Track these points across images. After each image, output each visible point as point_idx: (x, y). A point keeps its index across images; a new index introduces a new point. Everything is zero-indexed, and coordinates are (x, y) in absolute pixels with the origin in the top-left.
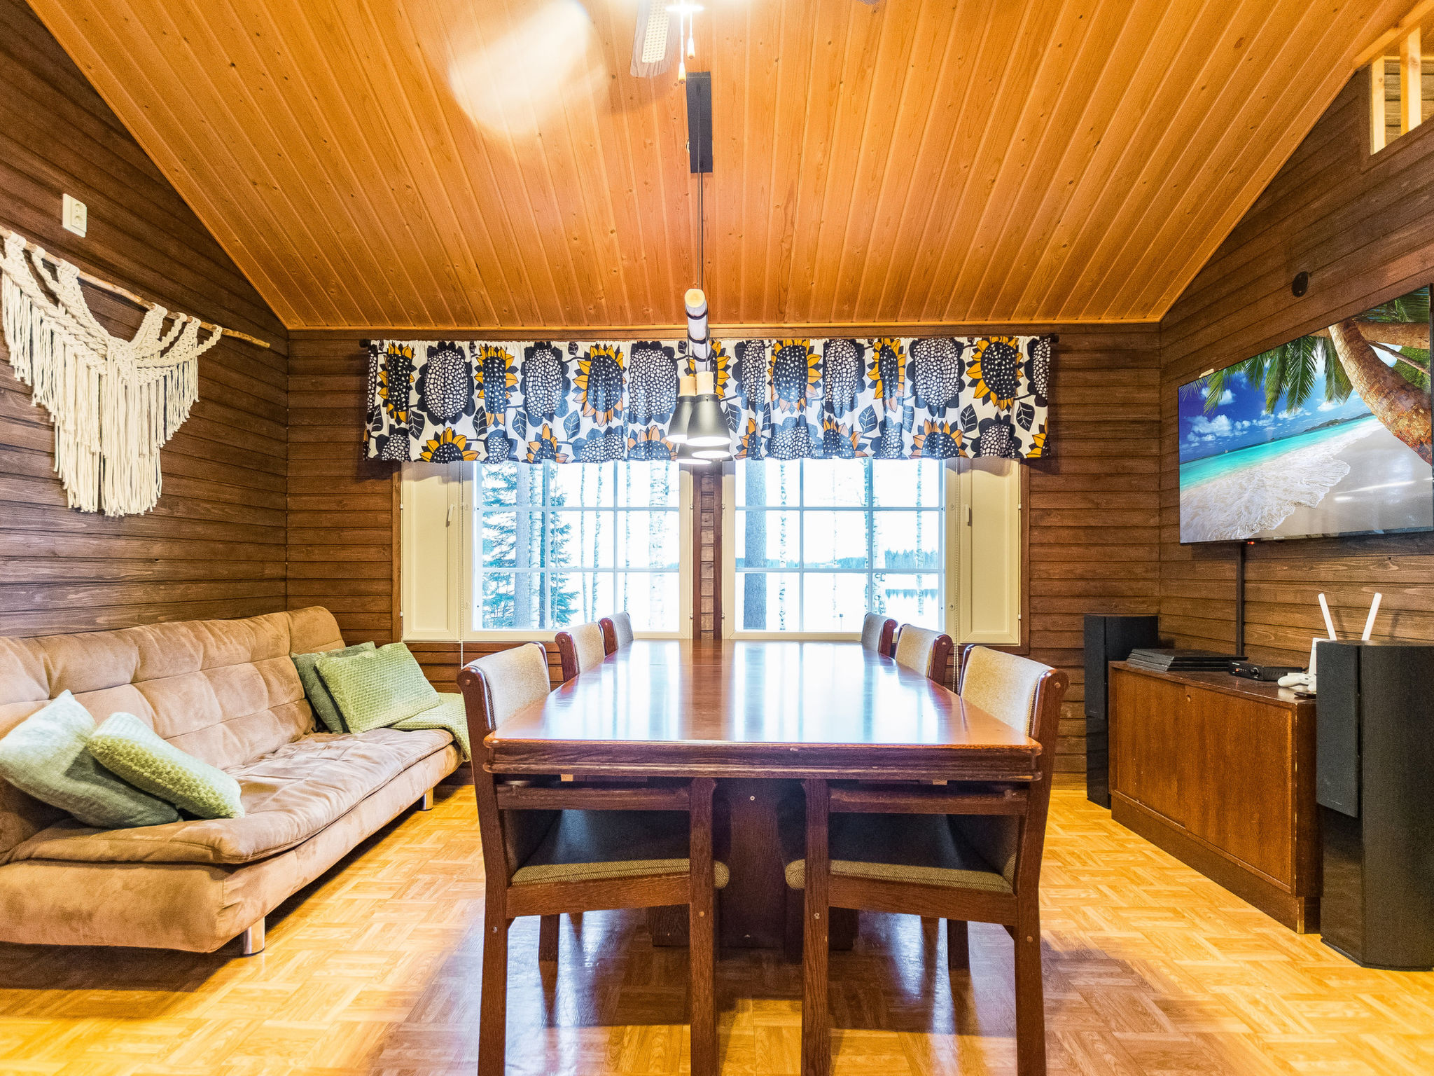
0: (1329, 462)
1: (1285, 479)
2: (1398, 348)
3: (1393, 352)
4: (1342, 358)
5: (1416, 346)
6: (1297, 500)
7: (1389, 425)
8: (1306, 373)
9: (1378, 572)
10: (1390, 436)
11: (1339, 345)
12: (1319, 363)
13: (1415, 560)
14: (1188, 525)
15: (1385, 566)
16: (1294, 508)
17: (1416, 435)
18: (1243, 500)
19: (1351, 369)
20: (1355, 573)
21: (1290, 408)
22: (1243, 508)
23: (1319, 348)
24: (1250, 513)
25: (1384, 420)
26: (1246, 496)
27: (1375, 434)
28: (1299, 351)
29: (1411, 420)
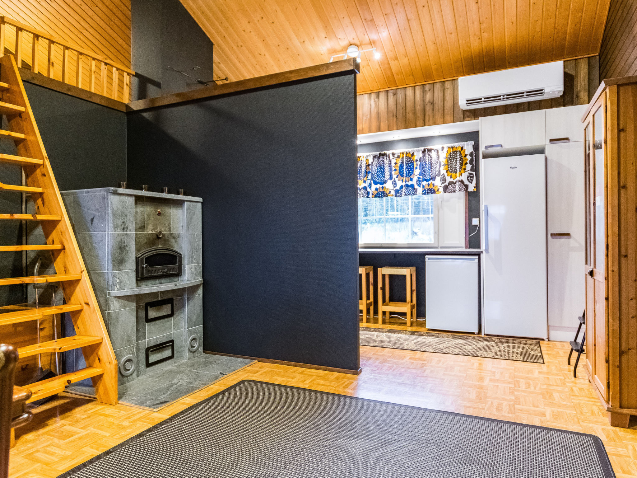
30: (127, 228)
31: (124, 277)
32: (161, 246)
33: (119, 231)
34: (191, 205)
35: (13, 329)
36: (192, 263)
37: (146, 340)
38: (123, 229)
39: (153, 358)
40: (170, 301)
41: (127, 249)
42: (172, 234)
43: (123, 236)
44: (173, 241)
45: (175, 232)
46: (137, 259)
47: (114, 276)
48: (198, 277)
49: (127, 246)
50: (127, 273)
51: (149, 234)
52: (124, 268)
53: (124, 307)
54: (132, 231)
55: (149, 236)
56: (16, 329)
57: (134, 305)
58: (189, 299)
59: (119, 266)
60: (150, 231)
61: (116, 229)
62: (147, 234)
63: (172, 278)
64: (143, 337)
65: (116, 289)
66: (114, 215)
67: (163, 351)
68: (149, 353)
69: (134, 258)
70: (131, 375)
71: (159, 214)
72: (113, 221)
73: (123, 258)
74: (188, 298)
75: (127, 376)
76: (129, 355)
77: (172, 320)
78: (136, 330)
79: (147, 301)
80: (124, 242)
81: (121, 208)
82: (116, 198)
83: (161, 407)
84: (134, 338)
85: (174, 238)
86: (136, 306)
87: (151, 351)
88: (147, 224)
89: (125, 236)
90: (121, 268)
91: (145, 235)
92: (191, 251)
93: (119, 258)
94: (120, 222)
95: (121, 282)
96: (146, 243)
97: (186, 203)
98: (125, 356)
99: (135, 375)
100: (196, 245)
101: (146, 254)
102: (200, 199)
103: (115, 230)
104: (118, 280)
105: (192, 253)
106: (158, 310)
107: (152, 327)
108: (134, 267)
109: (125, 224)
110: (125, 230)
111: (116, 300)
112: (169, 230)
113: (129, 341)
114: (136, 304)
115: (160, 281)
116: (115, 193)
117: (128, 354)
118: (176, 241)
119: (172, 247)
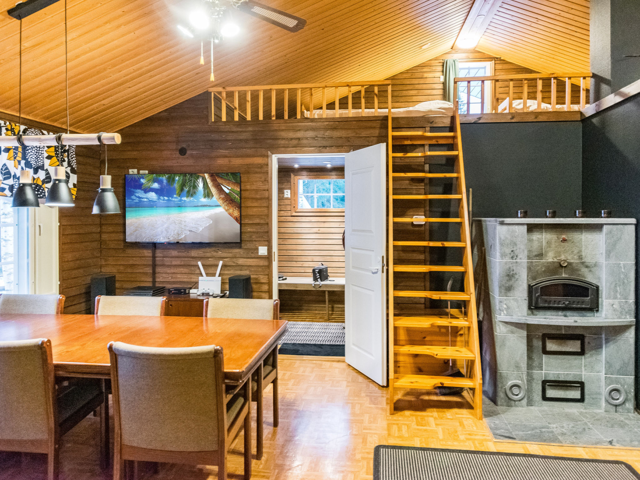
0: (204, 218)
1: (185, 222)
2: (230, 188)
3: (228, 189)
4: (210, 185)
5: (235, 189)
6: (190, 229)
7: (226, 210)
8: (195, 187)
9: (215, 254)
10: (226, 214)
11: (208, 180)
12: (201, 185)
13: (227, 250)
14: (131, 234)
15: (217, 252)
16: (189, 232)
17: (235, 215)
18: (164, 227)
19: (213, 190)
20: (206, 254)
21: (187, 197)
22: (164, 230)
23: (201, 180)
24: (168, 232)
25: (225, 209)
26: (166, 226)
27: (221, 212)
28: (192, 177)
29: (233, 210)
30: (517, 256)
31: (513, 304)
32: (567, 276)
33: (507, 259)
34: (615, 229)
35: (438, 330)
36: (615, 298)
37: (543, 372)
38: (512, 257)
39: (551, 393)
40: (580, 338)
41: (517, 277)
42: (583, 263)
43: (512, 264)
44: (584, 270)
45: (588, 260)
46: (530, 288)
47: (501, 302)
48: (626, 315)
49: (516, 274)
50: (516, 300)
51: (548, 263)
52: (511, 295)
53: (512, 332)
54: (523, 260)
55: (549, 264)
56: (440, 330)
57: (524, 333)
58: (607, 341)
59: (506, 293)
60: (550, 258)
61: (504, 258)
62: (545, 262)
63: (584, 313)
64: (538, 367)
65: (502, 314)
66: (502, 244)
67: (567, 390)
68: (547, 387)
69: (525, 286)
70: (520, 400)
71: (564, 240)
72: (501, 249)
73: (512, 286)
74: (606, 339)
75: (515, 401)
76: (518, 381)
77: (583, 360)
78: (526, 358)
79: (544, 332)
80: (513, 270)
81: (509, 237)
82: (505, 228)
83: (502, 439)
84: (524, 365)
85: (587, 267)
86: (527, 335)
87: (548, 385)
88: (547, 252)
89: (515, 264)
90: (509, 294)
91: (543, 263)
92: (614, 283)
93: (507, 285)
94: (508, 251)
95: (508, 308)
96: (544, 271)
97: (605, 227)
98: (512, 380)
99: (524, 402)
100: (622, 276)
101: (542, 284)
102: (633, 221)
103: (502, 259)
104: (505, 306)
105: (616, 287)
106: (560, 344)
107: (551, 360)
108: (525, 295)
109: (514, 253)
110: (514, 258)
111: (503, 325)
112: (579, 258)
113: (518, 367)
114: (527, 333)
115: (564, 313)
116: (502, 223)
117: (515, 379)
118: (590, 271)
119: (583, 277)
